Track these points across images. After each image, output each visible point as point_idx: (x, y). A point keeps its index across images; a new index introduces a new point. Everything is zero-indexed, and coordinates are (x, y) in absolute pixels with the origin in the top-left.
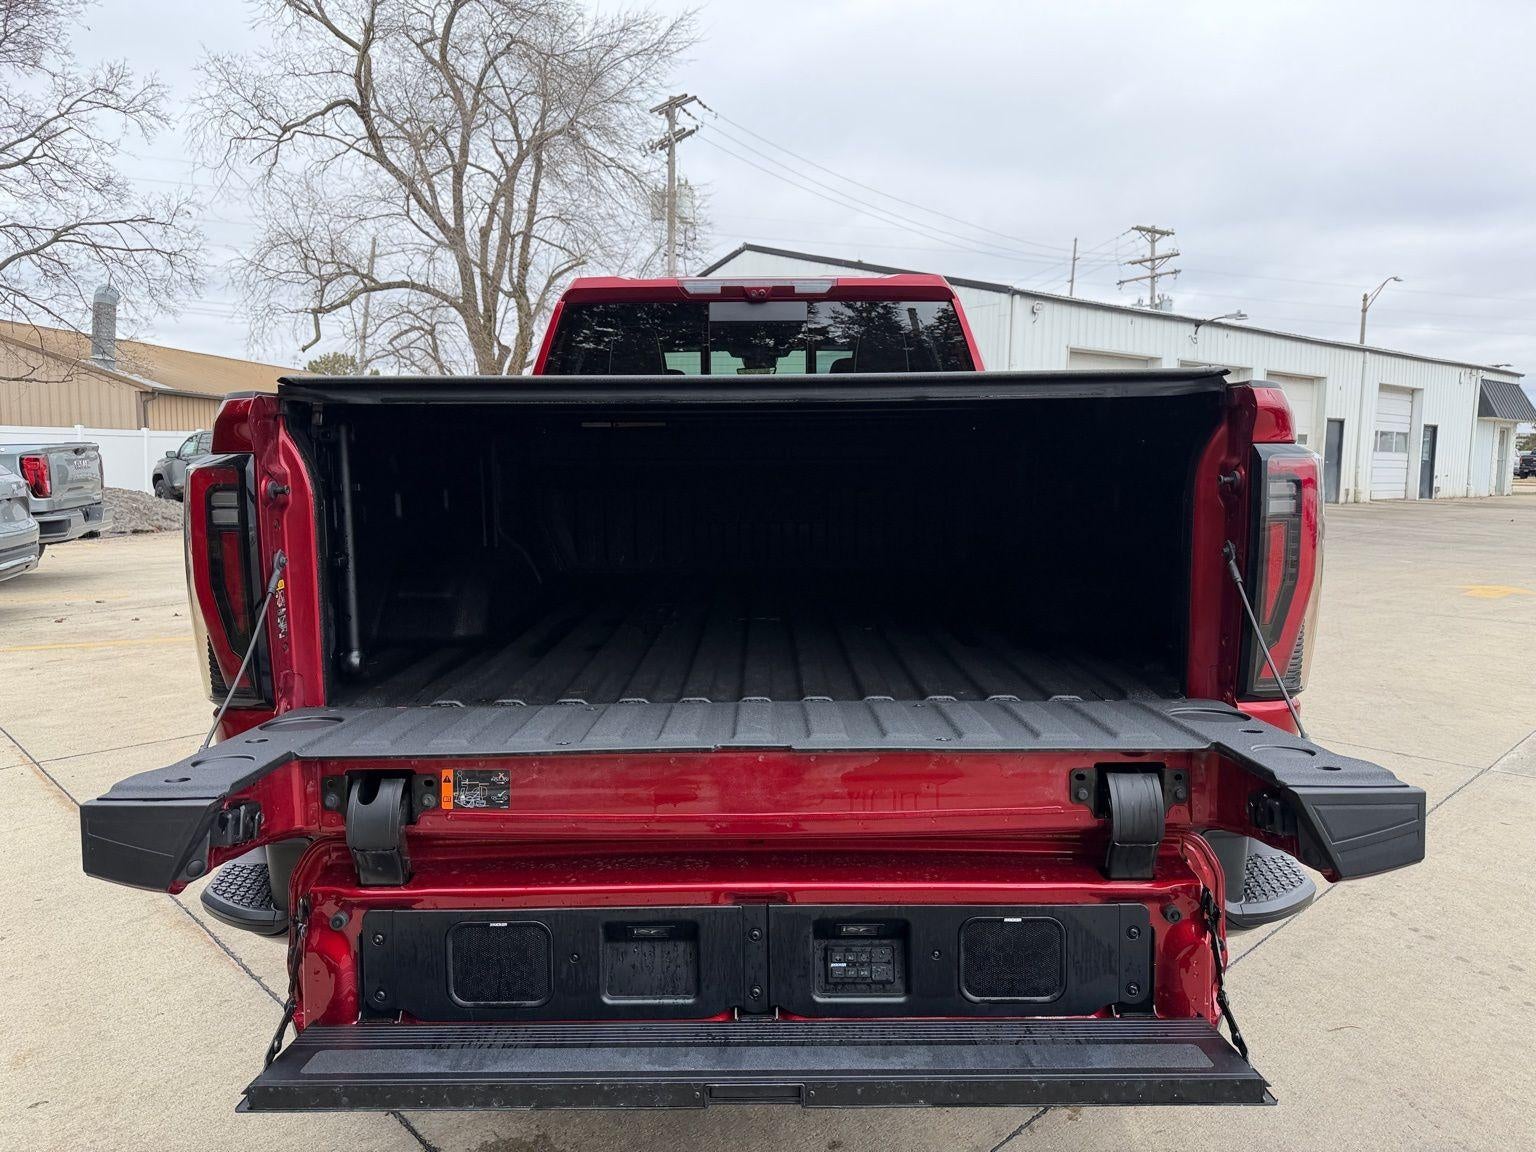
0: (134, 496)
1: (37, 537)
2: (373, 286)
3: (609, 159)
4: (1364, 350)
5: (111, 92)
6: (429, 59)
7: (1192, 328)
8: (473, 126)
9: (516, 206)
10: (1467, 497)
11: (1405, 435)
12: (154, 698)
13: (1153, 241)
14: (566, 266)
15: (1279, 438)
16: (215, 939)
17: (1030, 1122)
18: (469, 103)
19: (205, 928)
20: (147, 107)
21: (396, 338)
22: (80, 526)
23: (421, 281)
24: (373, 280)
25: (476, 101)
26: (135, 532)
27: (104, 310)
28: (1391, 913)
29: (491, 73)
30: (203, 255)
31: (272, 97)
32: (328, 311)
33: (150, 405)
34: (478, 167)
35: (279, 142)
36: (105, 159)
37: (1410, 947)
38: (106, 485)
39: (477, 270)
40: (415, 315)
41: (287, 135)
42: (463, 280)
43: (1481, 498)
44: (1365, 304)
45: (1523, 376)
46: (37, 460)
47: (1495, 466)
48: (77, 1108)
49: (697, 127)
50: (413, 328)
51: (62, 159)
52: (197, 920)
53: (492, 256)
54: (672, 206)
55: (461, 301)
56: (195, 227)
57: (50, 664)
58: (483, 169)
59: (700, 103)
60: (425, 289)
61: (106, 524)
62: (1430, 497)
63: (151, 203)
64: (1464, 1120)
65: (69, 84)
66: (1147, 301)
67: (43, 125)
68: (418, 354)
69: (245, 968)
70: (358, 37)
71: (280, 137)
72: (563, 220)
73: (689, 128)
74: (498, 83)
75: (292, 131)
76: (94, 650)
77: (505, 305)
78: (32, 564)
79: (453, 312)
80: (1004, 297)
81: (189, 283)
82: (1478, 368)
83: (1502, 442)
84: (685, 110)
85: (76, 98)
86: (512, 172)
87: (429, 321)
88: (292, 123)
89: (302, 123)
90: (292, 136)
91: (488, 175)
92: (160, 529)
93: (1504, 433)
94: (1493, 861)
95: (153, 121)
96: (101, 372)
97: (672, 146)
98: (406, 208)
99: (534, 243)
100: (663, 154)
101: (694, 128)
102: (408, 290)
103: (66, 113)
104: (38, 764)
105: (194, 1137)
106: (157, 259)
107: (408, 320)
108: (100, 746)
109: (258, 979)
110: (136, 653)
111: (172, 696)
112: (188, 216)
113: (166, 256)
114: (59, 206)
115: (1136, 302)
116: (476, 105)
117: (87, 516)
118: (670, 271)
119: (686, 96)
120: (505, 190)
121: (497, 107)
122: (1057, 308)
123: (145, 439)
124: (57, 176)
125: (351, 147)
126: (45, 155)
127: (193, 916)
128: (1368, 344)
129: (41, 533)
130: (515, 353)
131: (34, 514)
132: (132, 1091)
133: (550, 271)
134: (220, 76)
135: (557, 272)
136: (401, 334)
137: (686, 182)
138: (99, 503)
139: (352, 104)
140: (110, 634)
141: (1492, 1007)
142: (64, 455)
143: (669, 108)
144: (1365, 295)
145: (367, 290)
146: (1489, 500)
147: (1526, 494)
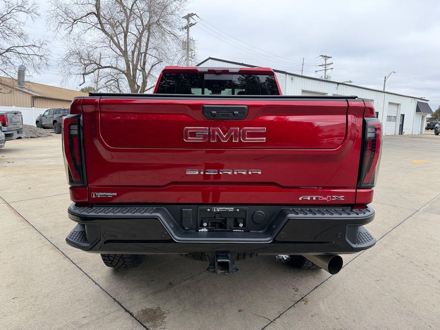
0: (31, 127)
1: (4, 138)
2: (100, 67)
3: (169, 31)
4: (385, 92)
5: (23, 7)
6: (117, 1)
7: (337, 85)
8: (130, 21)
9: (142, 45)
10: (412, 135)
11: (395, 117)
12: (40, 185)
13: (326, 60)
14: (157, 62)
15: (371, 116)
16: (62, 253)
17: (294, 305)
18: (129, 14)
19: (59, 250)
20: (33, 11)
21: (106, 83)
22: (16, 135)
23: (114, 66)
24: (101, 65)
25: (130, 13)
26: (31, 137)
27: (21, 72)
28: (392, 250)
29: (135, 5)
30: (50, 57)
31: (71, 11)
32: (87, 74)
33: (35, 101)
34: (131, 33)
35: (73, 24)
36: (21, 27)
37: (397, 259)
38: (23, 124)
39: (130, 63)
40: (112, 76)
41: (75, 22)
42: (127, 66)
43: (416, 135)
44: (385, 79)
45: (429, 101)
46: (4, 116)
47: (420, 126)
48: (26, 299)
49: (196, 23)
50: (112, 80)
51: (8, 27)
52: (57, 248)
53: (135, 59)
54: (188, 46)
55: (126, 72)
56: (48, 48)
57: (9, 175)
58: (132, 34)
59: (197, 16)
60: (116, 68)
61: (23, 135)
62: (402, 135)
63: (35, 41)
64: (412, 305)
65: (10, 5)
66: (323, 77)
67: (3, 17)
68: (113, 87)
69: (71, 261)
71: (73, 23)
72: (156, 49)
73: (193, 23)
74: (137, 8)
75: (77, 21)
76: (22, 171)
77: (139, 73)
78: (3, 146)
79: (124, 75)
80: (284, 75)
81: (45, 65)
82: (417, 98)
83: (422, 119)
84: (192, 18)
85: (12, 9)
86: (141, 34)
87: (116, 77)
88: (77, 19)
89: (80, 19)
90: (77, 23)
91: (134, 35)
92: (39, 137)
93: (423, 117)
94: (420, 236)
95: (35, 15)
96: (20, 91)
97: (188, 28)
98: (110, 45)
99: (147, 55)
100: (186, 31)
101: (195, 23)
102: (110, 69)
103: (10, 13)
104: (8, 203)
105: (60, 307)
106: (37, 57)
107: (110, 77)
108: (25, 199)
109: (75, 264)
110: (34, 172)
111: (45, 185)
112: (46, 45)
113: (39, 57)
114: (8, 41)
115: (320, 77)
116: (131, 14)
117: (18, 132)
118: (187, 65)
119: (193, 13)
120: (139, 40)
121: (137, 15)
122: (299, 78)
123: (33, 110)
124: (7, 32)
125: (93, 26)
126: (4, 25)
127: (56, 247)
128: (386, 90)
129: (5, 137)
130: (142, 88)
131: (3, 132)
132: (41, 294)
133: (152, 64)
134: (55, 4)
135: (154, 64)
136: (108, 82)
137: (192, 39)
138: (22, 129)
139: (95, 14)
140: (26, 167)
141: (420, 275)
142: (11, 115)
143: (188, 17)
144: (385, 77)
145: (98, 68)
146: (418, 136)
147: (428, 134)
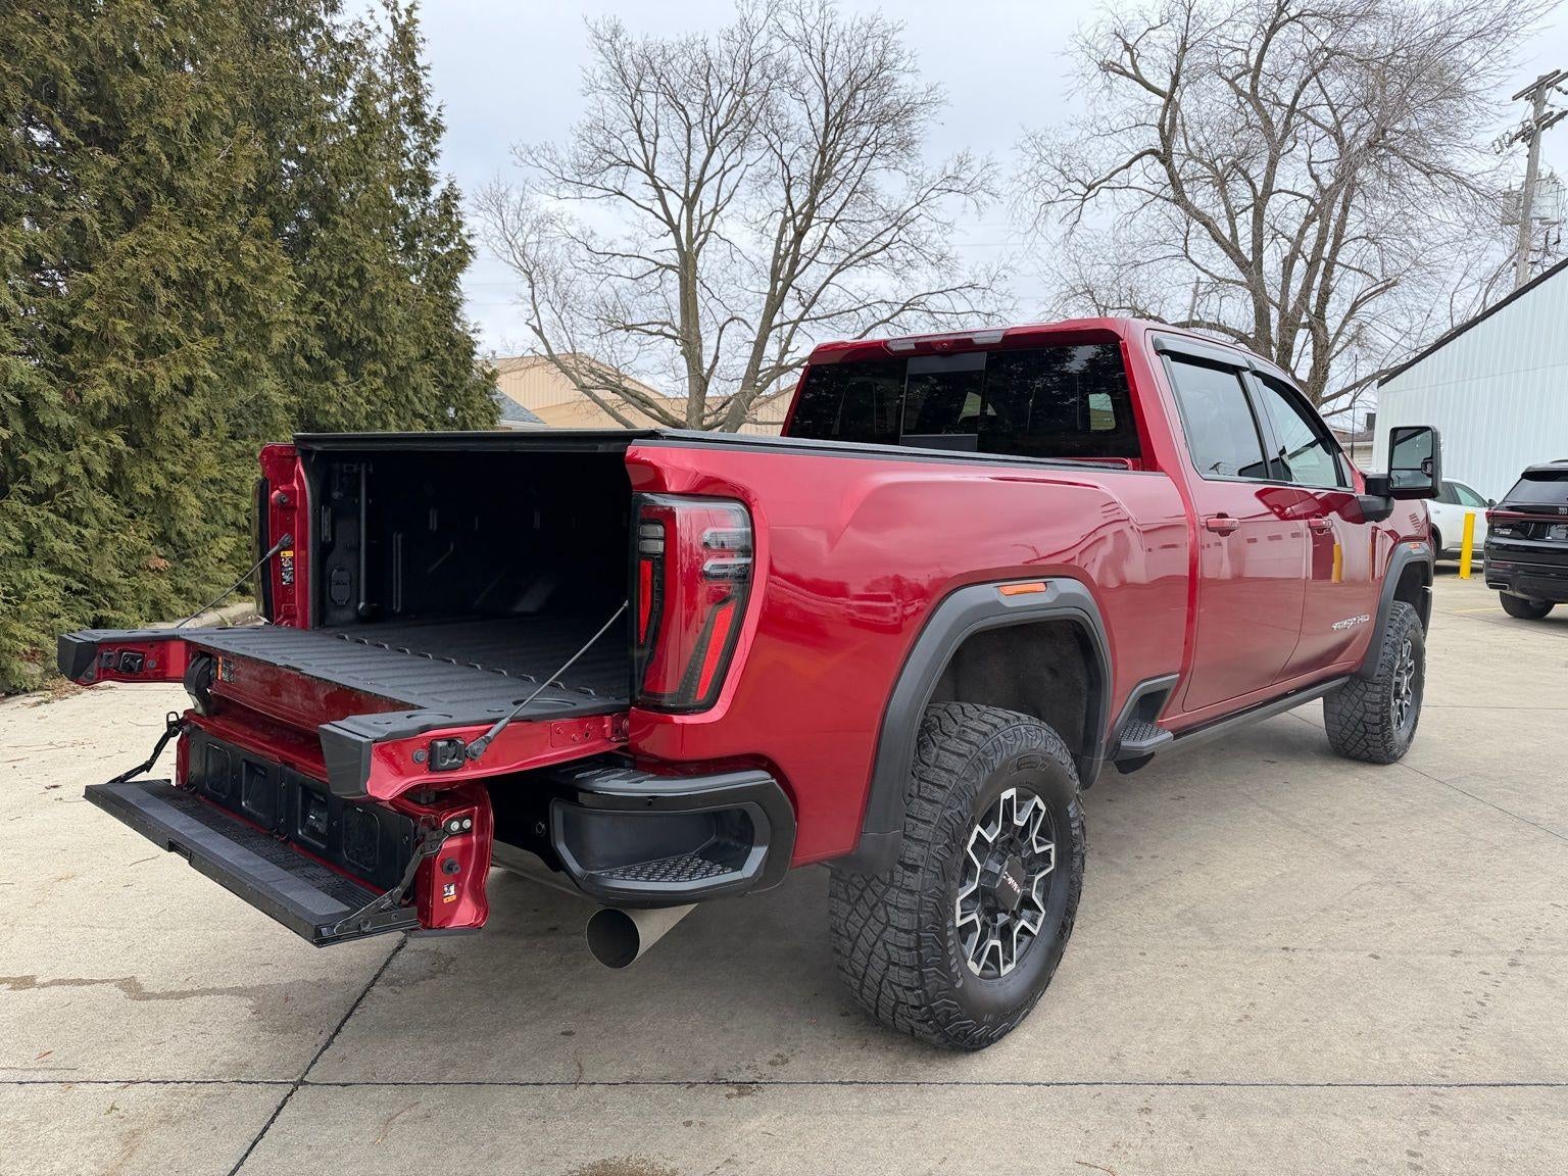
5: (957, 178)
6: (1240, 93)
8: (1283, 151)
18: (1279, 128)
20: (982, 186)
25: (1287, 126)
34: (1286, 192)
35: (1084, 200)
36: (944, 238)
41: (1092, 193)
42: (1258, 318)
54: (1529, 208)
55: (1252, 336)
56: (1008, 289)
58: (1291, 193)
63: (977, 271)
67: (903, 214)
70: (1164, 84)
71: (1085, 196)
72: (1373, 240)
74: (1325, 102)
75: (1097, 188)
77: (1302, 340)
84: (1557, 89)
85: (930, 188)
86: (1326, 194)
88: (1095, 181)
89: (1105, 180)
90: (1097, 193)
91: (1299, 198)
95: (987, 198)
97: (1536, 135)
100: (1522, 147)
103: (921, 201)
112: (1004, 279)
120: (1317, 214)
121: (1319, 126)
125: (1156, 195)
126: (901, 240)
135: (1362, 297)
137: (1551, 174)
139: (1155, 153)
143: (1538, 91)
